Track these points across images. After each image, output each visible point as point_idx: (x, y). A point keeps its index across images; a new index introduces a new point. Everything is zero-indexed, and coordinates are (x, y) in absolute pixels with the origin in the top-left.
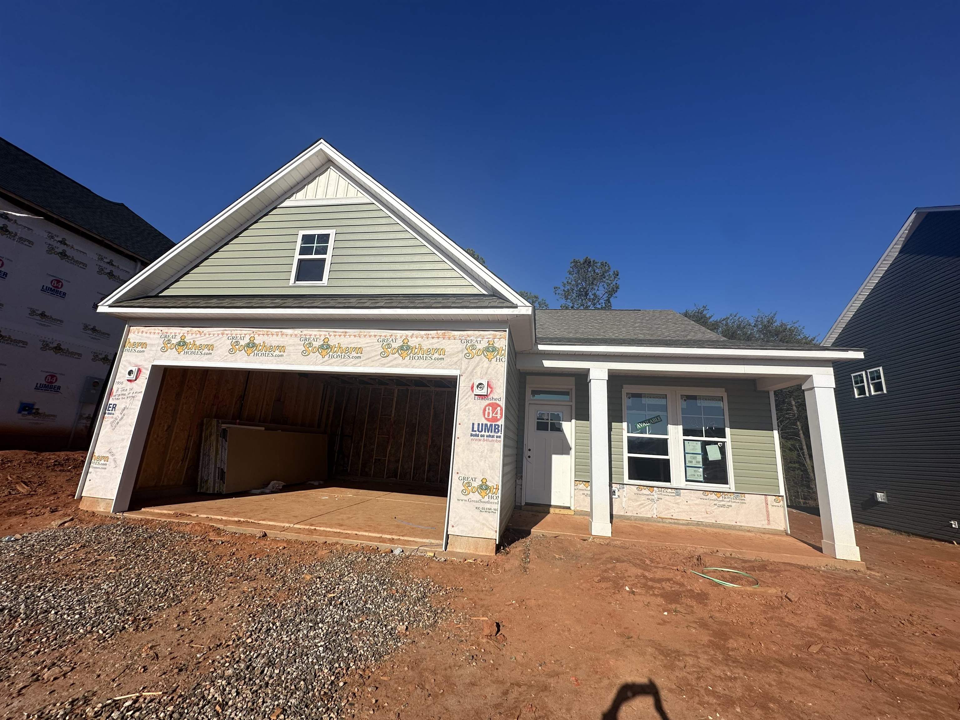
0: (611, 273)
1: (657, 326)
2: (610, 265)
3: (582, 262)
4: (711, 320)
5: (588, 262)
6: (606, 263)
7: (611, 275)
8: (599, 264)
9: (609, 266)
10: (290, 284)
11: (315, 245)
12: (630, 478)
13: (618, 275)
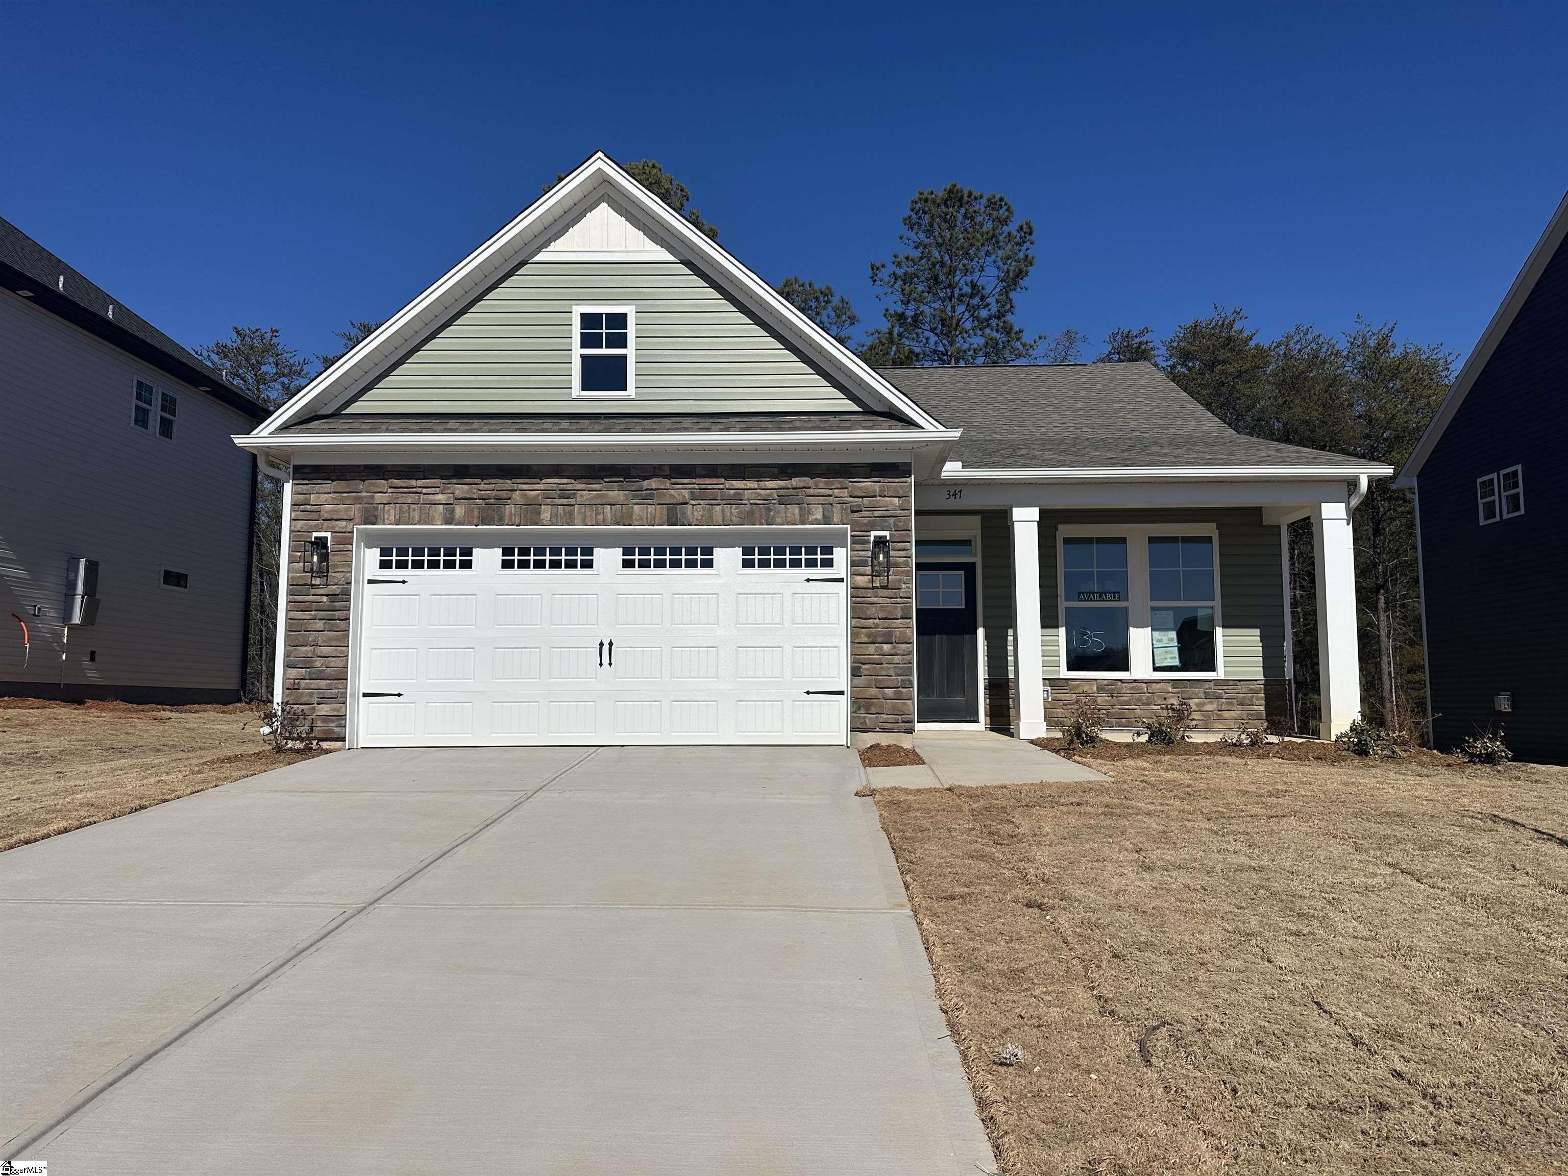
0: (1012, 228)
1: (1116, 406)
2: (1009, 203)
3: (941, 194)
4: (1252, 344)
5: (954, 197)
6: (1001, 200)
7: (1014, 233)
8: (984, 201)
9: (1007, 210)
10: (574, 397)
11: (604, 331)
12: (1068, 670)
13: (1030, 234)
